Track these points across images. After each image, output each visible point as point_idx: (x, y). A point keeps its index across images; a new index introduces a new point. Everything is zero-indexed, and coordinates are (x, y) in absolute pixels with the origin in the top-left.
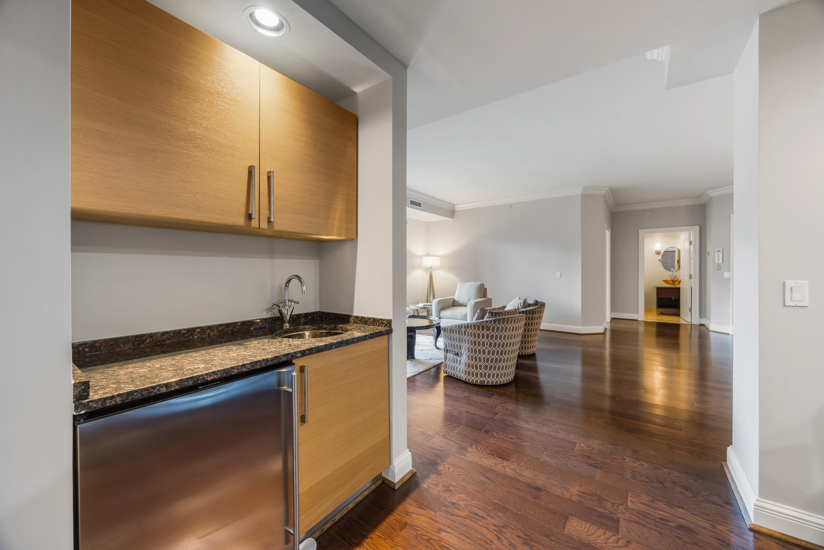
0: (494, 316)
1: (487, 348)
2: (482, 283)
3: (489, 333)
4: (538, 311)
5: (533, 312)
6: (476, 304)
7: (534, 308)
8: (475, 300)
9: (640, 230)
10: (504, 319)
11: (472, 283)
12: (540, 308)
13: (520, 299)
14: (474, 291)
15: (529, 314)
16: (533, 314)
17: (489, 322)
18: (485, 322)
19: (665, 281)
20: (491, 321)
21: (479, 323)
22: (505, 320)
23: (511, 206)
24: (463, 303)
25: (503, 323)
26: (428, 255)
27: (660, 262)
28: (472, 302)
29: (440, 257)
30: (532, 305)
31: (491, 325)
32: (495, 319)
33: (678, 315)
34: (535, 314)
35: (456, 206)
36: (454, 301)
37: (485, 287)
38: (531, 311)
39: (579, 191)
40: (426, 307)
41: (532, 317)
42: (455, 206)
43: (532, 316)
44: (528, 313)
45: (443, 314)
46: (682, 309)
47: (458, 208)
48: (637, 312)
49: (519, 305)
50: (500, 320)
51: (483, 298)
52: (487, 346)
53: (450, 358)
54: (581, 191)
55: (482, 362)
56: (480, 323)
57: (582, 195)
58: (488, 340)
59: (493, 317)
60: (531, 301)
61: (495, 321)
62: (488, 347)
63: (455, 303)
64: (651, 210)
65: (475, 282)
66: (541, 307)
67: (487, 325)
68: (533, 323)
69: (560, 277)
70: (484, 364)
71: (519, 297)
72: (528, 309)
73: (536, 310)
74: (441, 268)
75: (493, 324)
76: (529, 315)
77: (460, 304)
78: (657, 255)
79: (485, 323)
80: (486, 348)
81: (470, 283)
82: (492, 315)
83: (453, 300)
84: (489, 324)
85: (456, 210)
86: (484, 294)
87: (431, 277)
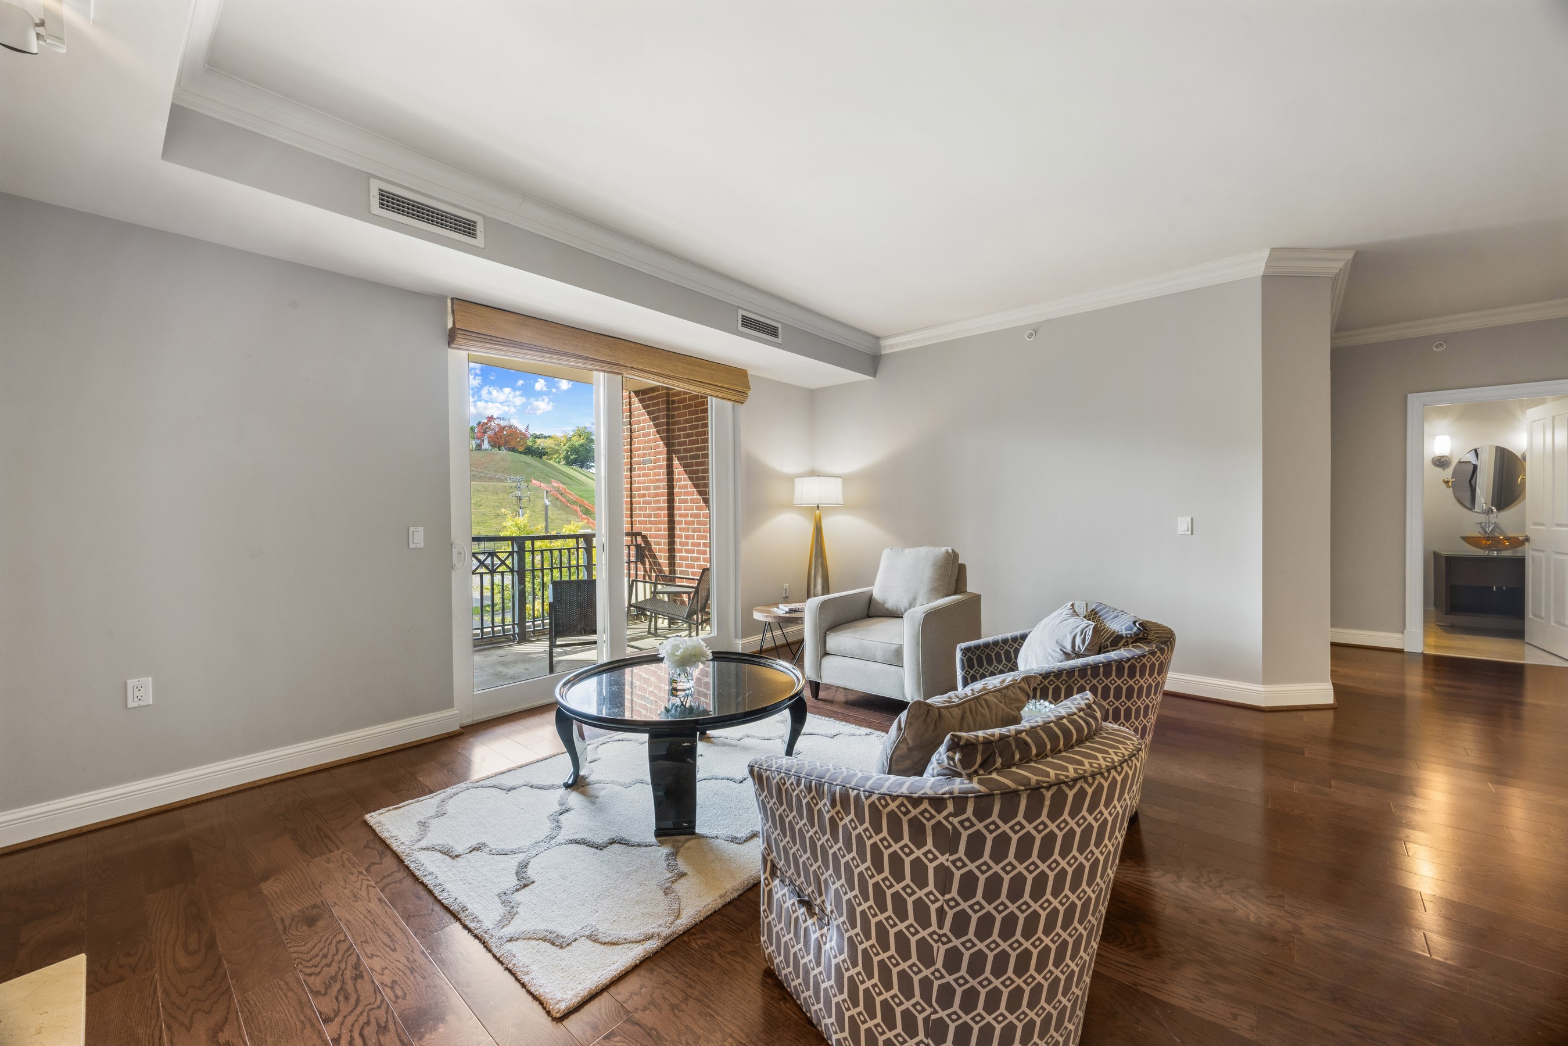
0: (981, 766)
1: (940, 936)
2: (950, 551)
3: (954, 862)
4: (1153, 665)
5: (1132, 668)
6: (930, 617)
7: (1138, 652)
8: (929, 602)
9: (1409, 396)
10: (1035, 792)
11: (923, 550)
12: (1159, 653)
13: (1075, 612)
14: (926, 574)
15: (1120, 675)
16: (1132, 675)
17: (950, 808)
18: (925, 805)
19: (1465, 539)
20: (960, 801)
21: (897, 802)
22: (1042, 798)
23: (1035, 331)
24: (895, 608)
25: (1032, 815)
26: (813, 473)
27: (1448, 487)
28: (920, 610)
29: (840, 480)
30: (1127, 642)
31: (961, 823)
32: (983, 789)
33: (1518, 634)
34: (1142, 676)
35: (885, 343)
36: (870, 600)
37: (960, 562)
38: (1127, 666)
39: (1256, 265)
40: (794, 615)
41: (1130, 689)
42: (881, 342)
43: (1131, 682)
44: (1114, 673)
45: (836, 641)
46: (1534, 618)
47: (889, 346)
48: (1402, 629)
49: (1078, 641)
50: (1010, 797)
51: (955, 593)
52: (941, 926)
53: (781, 907)
54: (1263, 264)
55: (917, 997)
56: (902, 804)
57: (1265, 277)
58: (947, 902)
59: (976, 772)
60: (1119, 626)
61: (983, 804)
62: (945, 935)
63: (872, 608)
64: (1446, 338)
65: (931, 548)
66: (1162, 651)
67: (939, 822)
68: (1134, 709)
69: (1189, 533)
70: (929, 1010)
71: (1073, 605)
72: (1113, 655)
73: (1144, 660)
74: (846, 507)
75: (973, 819)
76: (1119, 682)
77: (887, 609)
78: (1439, 470)
79: (926, 810)
80: (936, 937)
81: (917, 549)
82: (966, 763)
83: (867, 598)
84: (951, 819)
85: (883, 352)
86: (957, 581)
87: (818, 531)
